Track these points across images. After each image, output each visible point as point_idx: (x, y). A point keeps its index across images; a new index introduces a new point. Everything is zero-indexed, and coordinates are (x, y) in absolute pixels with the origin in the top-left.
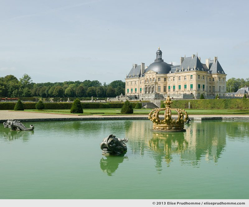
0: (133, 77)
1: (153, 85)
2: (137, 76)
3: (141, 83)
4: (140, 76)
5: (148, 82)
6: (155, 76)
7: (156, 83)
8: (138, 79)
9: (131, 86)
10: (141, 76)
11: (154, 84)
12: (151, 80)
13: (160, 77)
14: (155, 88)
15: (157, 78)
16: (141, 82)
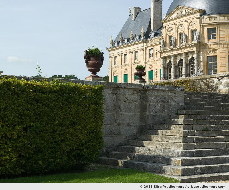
0: (129, 40)
1: (192, 52)
2: (140, 37)
3: (150, 56)
4: (147, 36)
5: (172, 47)
6: (196, 25)
7: (201, 46)
8: (142, 45)
9: (124, 68)
10: (152, 35)
11: (194, 49)
12: (184, 38)
13: (213, 24)
14: (199, 62)
15: (206, 29)
16: (151, 52)
